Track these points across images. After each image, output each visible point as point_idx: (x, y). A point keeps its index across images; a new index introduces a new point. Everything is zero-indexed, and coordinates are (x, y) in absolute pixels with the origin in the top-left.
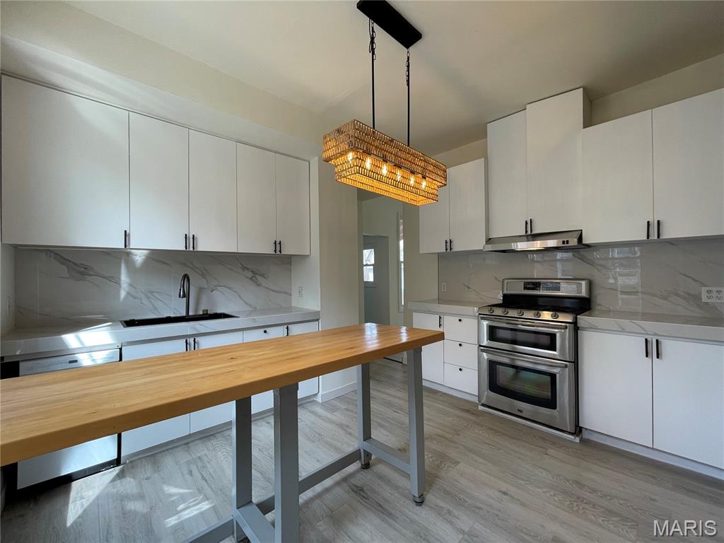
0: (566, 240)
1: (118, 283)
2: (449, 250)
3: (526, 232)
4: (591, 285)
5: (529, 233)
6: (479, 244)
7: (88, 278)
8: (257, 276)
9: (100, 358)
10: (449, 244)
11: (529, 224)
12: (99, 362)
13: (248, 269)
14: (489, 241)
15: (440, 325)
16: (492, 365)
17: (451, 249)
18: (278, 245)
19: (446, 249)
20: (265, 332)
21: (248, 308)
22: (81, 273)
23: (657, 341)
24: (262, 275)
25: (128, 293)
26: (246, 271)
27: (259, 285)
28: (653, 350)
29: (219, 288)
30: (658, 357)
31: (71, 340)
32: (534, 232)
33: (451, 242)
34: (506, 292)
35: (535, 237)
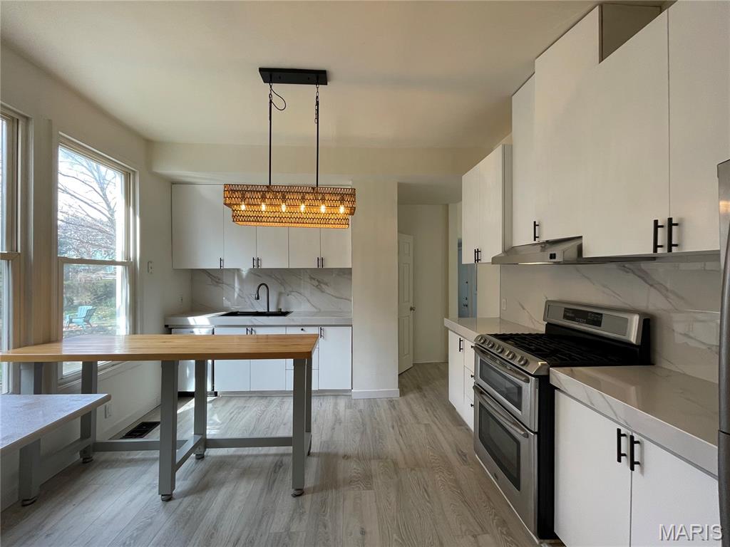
0: (553, 253)
1: (234, 288)
2: (477, 262)
7: (220, 285)
8: (322, 285)
9: (204, 332)
12: (203, 334)
13: (314, 279)
14: (511, 249)
15: (460, 349)
18: (321, 260)
20: (302, 330)
21: (314, 310)
22: (217, 282)
24: (326, 284)
25: (239, 295)
26: (313, 281)
27: (323, 292)
29: (293, 293)
31: (192, 320)
33: (478, 251)
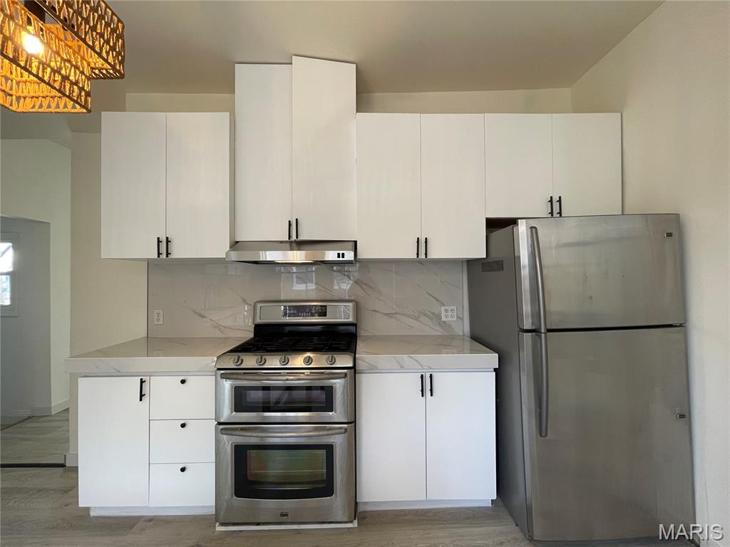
0: (341, 252)
2: (164, 256)
3: (290, 237)
4: (358, 309)
5: (294, 238)
6: (218, 248)
10: (164, 245)
11: (293, 226)
14: (235, 245)
15: (142, 396)
16: (241, 453)
17: (168, 254)
19: (159, 254)
23: (431, 376)
28: (427, 387)
30: (432, 395)
32: (301, 238)
33: (168, 241)
34: (258, 321)
35: (301, 245)
